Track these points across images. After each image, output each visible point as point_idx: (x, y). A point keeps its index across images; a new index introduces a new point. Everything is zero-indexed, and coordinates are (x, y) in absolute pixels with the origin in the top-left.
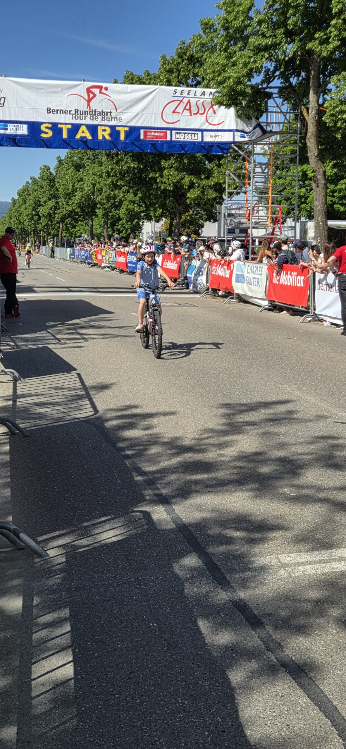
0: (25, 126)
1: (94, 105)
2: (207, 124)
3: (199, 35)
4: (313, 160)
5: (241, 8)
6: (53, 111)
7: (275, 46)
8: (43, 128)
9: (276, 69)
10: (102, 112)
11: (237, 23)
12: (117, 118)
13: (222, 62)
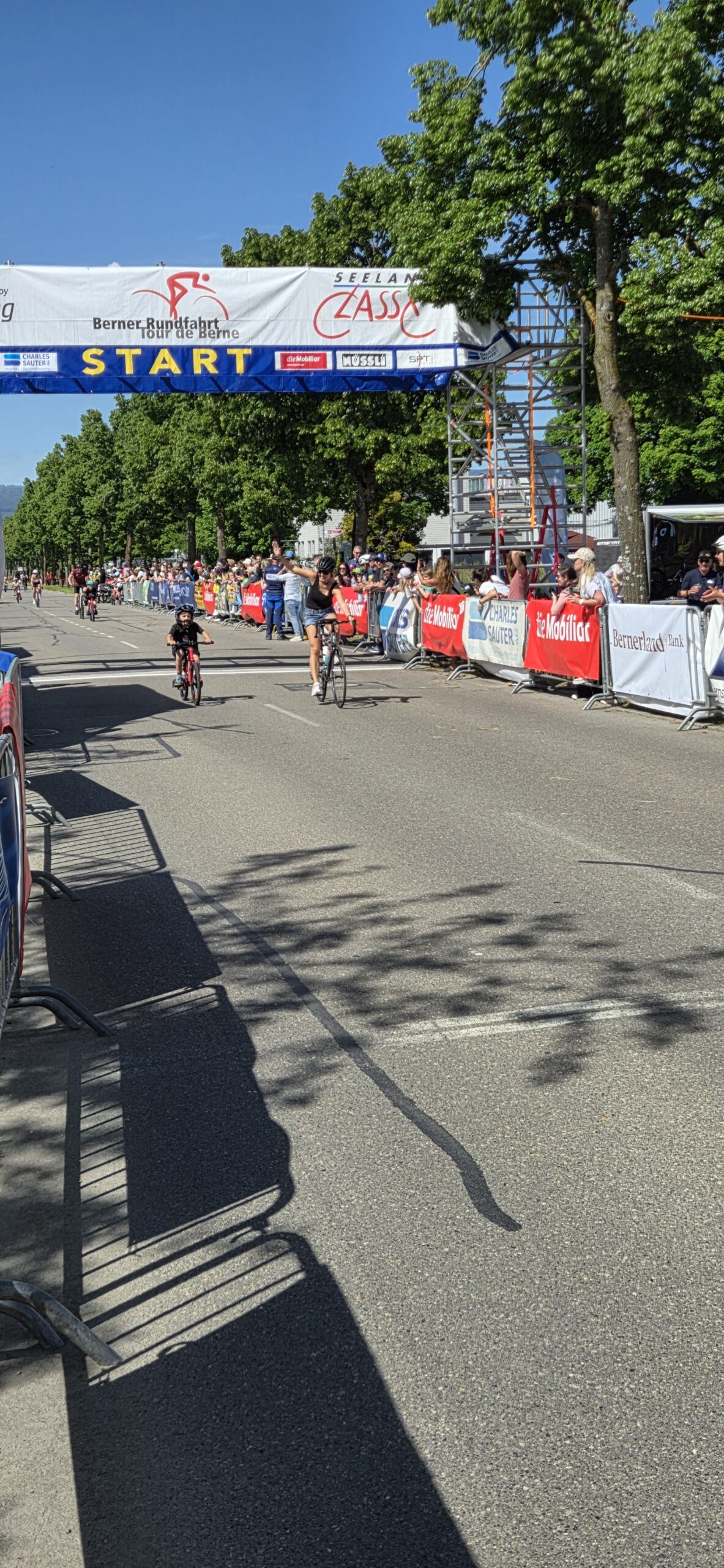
0: (53, 357)
1: (185, 308)
2: (403, 335)
3: (381, 168)
4: (608, 398)
5: (457, 120)
6: (105, 324)
7: (523, 188)
8: (86, 357)
9: (531, 226)
10: (200, 322)
11: (449, 147)
12: (228, 331)
13: (424, 222)
